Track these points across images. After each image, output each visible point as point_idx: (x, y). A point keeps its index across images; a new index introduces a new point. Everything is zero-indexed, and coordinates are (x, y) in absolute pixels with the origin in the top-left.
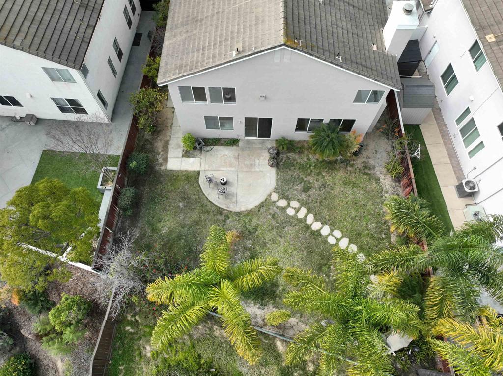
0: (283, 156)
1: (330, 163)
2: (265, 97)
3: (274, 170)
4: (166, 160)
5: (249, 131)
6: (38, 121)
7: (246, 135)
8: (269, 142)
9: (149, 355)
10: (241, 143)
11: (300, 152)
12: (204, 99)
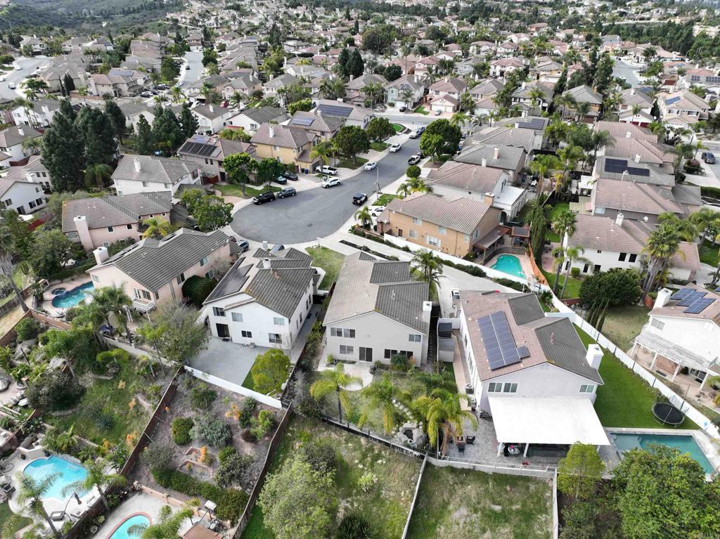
0: (378, 370)
1: (402, 375)
2: (369, 336)
3: (372, 376)
4: (317, 367)
5: (361, 358)
6: (255, 346)
7: (360, 359)
8: (372, 364)
9: (297, 448)
10: (357, 364)
11: (387, 369)
12: (341, 336)
